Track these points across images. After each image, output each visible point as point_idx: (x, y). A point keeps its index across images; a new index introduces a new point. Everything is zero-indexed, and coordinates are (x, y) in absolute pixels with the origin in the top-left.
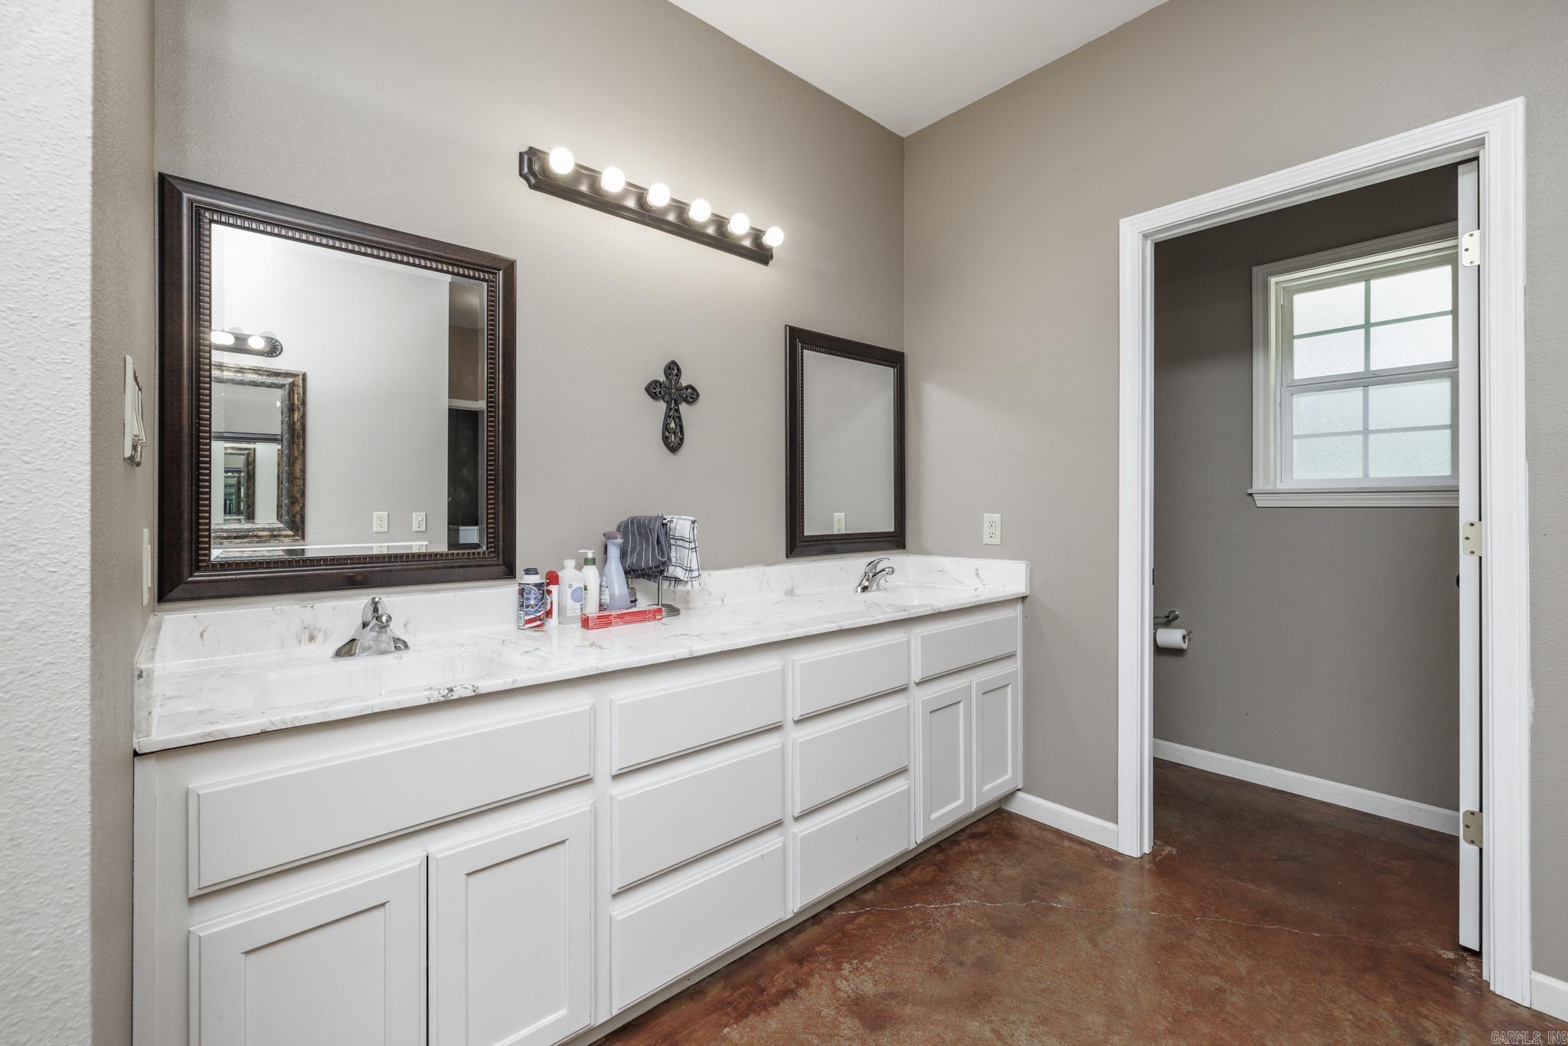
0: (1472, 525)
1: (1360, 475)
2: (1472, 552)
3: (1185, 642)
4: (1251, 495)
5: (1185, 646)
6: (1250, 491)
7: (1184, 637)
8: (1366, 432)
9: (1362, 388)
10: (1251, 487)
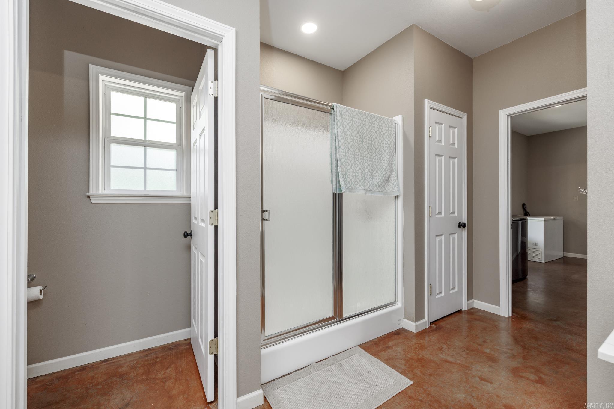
0: (212, 212)
1: (142, 188)
2: (212, 224)
3: (41, 295)
4: (89, 197)
5: (41, 297)
6: (88, 194)
7: (41, 291)
8: (145, 168)
9: (144, 147)
10: (89, 192)
